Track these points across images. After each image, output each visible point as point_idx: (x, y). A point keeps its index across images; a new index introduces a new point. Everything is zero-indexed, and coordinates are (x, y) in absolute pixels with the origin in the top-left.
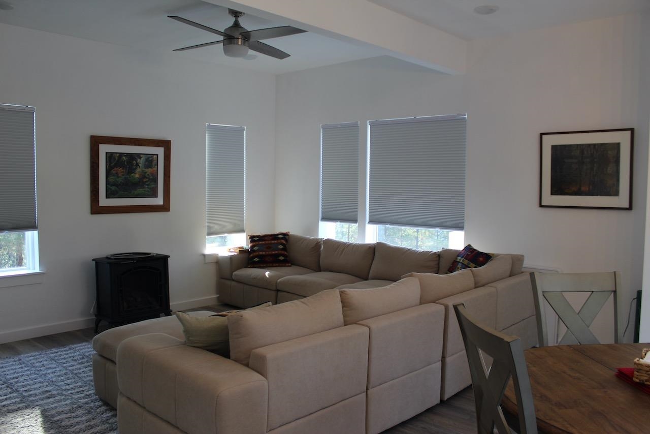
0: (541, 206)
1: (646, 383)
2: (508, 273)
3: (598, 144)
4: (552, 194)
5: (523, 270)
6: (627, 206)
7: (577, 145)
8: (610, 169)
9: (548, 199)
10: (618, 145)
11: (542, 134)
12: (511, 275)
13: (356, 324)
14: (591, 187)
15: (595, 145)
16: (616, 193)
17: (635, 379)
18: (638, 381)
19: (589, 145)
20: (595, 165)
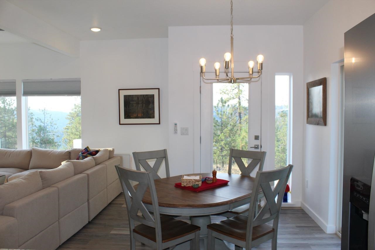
0: (120, 124)
1: (186, 186)
2: (108, 158)
3: (145, 95)
4: (125, 118)
5: (114, 156)
6: (158, 123)
7: (136, 95)
8: (150, 106)
9: (123, 121)
10: (153, 95)
11: (119, 90)
12: (110, 158)
13: (50, 187)
14: (142, 115)
15: (143, 95)
16: (153, 117)
17: (182, 186)
18: (183, 186)
19: (141, 95)
20: (144, 104)
